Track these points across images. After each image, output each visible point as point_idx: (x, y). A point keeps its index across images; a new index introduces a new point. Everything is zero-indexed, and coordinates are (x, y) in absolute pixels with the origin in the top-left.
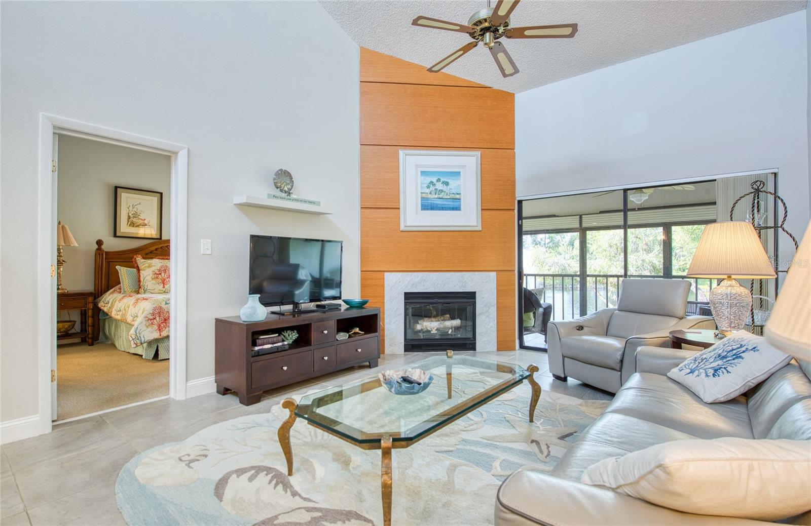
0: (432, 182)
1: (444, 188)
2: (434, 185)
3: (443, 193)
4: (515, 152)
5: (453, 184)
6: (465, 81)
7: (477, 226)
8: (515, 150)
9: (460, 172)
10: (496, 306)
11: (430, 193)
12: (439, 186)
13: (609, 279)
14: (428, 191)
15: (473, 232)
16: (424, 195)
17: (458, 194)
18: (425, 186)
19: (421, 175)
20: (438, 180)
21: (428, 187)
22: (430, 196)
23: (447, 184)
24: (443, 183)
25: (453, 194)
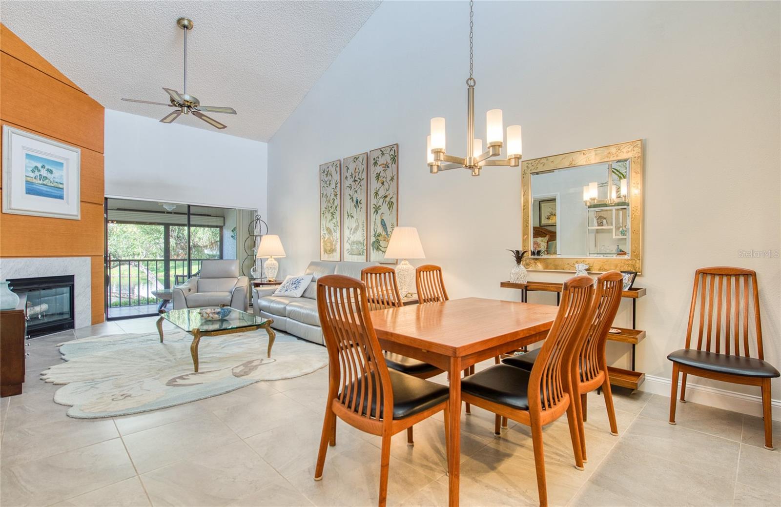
0: (36, 167)
1: (49, 176)
2: (39, 170)
3: (47, 181)
4: (104, 157)
5: (57, 173)
6: (67, 79)
7: (77, 216)
8: (104, 155)
9: (63, 164)
10: (90, 286)
11: (35, 178)
12: (44, 173)
13: (177, 262)
14: (32, 175)
15: (73, 221)
16: (29, 179)
17: (61, 184)
18: (30, 169)
19: (26, 158)
20: (43, 167)
21: (33, 171)
22: (34, 181)
23: (51, 172)
24: (48, 170)
25: (57, 182)
